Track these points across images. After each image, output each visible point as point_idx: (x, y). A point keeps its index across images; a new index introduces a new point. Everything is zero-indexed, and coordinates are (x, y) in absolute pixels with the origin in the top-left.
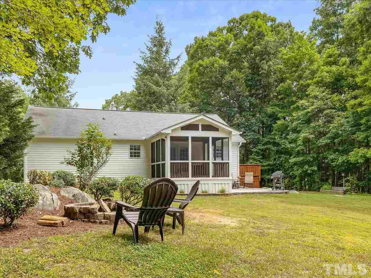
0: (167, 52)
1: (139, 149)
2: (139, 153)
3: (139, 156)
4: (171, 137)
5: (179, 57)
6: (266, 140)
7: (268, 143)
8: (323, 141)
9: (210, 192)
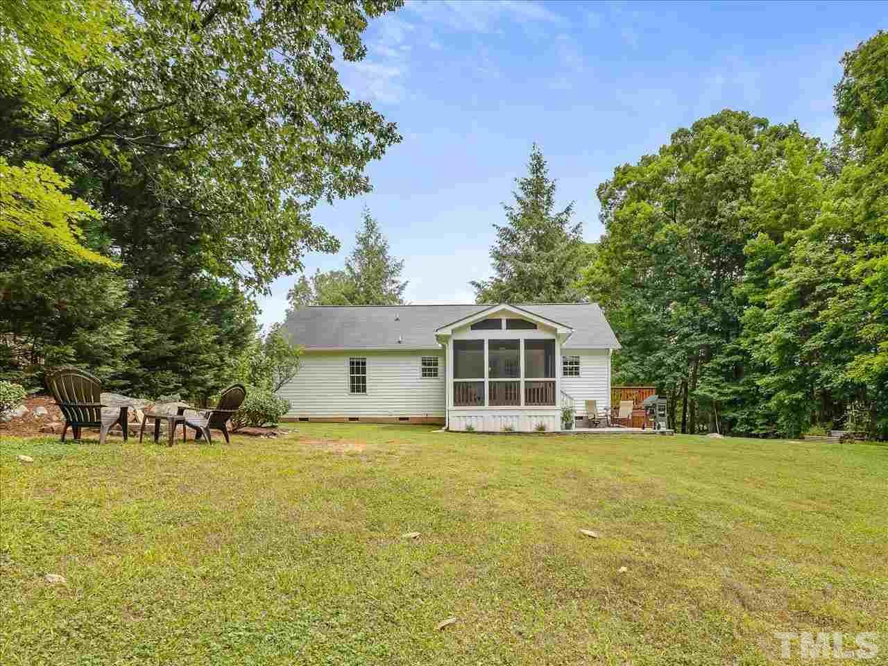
0: (549, 202)
1: (436, 364)
2: (436, 370)
3: (436, 375)
4: (454, 341)
5: (568, 209)
6: (730, 346)
7: (735, 352)
8: (813, 343)
9: (516, 430)
